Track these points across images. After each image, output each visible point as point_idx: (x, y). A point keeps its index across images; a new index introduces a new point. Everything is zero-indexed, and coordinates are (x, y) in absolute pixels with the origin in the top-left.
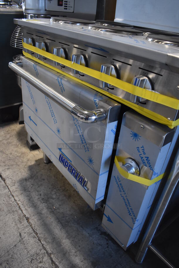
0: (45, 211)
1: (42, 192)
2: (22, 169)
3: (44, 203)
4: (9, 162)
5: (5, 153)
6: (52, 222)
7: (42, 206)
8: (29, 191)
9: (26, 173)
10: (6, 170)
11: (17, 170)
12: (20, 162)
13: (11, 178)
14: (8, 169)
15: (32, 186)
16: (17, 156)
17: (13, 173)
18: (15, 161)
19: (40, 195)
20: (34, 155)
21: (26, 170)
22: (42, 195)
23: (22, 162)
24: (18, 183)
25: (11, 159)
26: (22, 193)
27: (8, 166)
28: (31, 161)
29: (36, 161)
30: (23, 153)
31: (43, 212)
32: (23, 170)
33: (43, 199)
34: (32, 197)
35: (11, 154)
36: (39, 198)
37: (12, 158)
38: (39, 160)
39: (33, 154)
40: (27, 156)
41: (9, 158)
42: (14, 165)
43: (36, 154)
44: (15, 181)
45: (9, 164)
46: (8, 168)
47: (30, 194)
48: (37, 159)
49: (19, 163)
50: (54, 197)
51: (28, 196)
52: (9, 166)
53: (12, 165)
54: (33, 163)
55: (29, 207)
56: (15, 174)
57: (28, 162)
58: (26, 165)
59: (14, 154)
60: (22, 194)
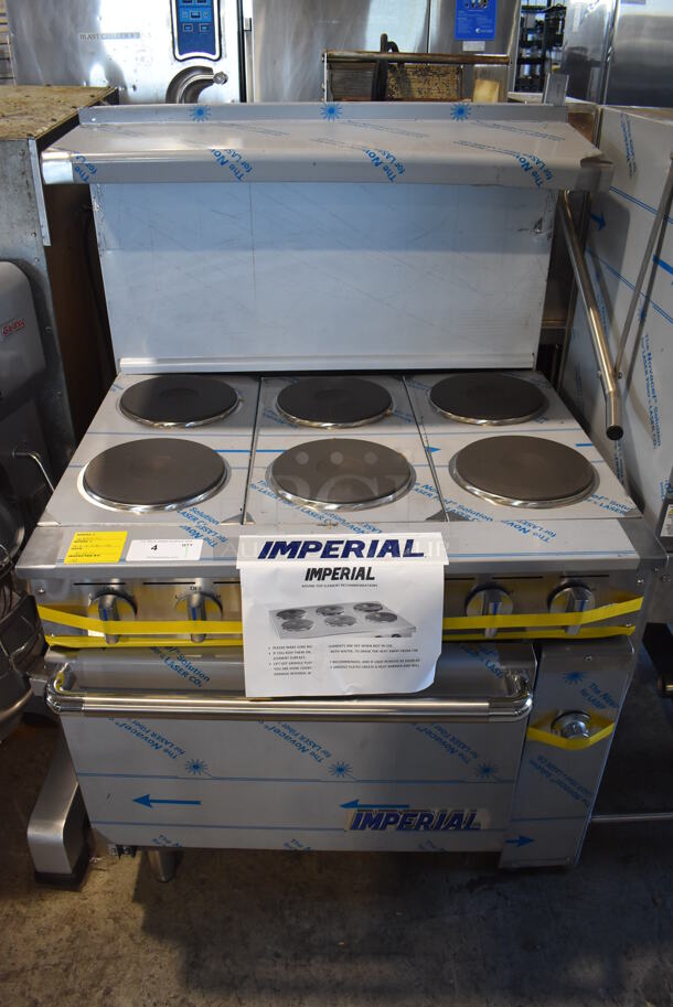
0: (338, 972)
1: (269, 947)
2: (142, 955)
3: (312, 962)
4: (76, 977)
5: (22, 970)
6: (380, 972)
7: (317, 969)
8: (246, 977)
9: (167, 953)
10: (108, 1001)
11: (135, 970)
12: (102, 946)
13: (154, 1000)
14: (107, 993)
15: (228, 962)
16: (71, 941)
17: (139, 988)
18: (90, 959)
19: (278, 955)
20: (105, 892)
21: (152, 944)
22: (280, 951)
23: (111, 939)
24: (190, 992)
25: (70, 965)
26: (239, 1000)
27: (94, 990)
28: (126, 914)
29: (137, 898)
30: (71, 918)
31: (339, 977)
32: (148, 952)
33: (295, 956)
34: (270, 980)
35: (41, 953)
36: (287, 965)
37: (68, 961)
38: (136, 890)
39: (95, 893)
40: (93, 912)
41: (60, 971)
42: (104, 968)
43: (108, 883)
44: (175, 997)
45: (90, 983)
46: (102, 991)
47: (256, 981)
48: (132, 892)
49: (107, 950)
50: (307, 926)
51: (260, 989)
52: (93, 986)
53: (101, 974)
54: (139, 912)
55: (300, 1003)
56: (147, 983)
57: (122, 922)
58: (131, 936)
59: (48, 945)
60: (244, 1002)
